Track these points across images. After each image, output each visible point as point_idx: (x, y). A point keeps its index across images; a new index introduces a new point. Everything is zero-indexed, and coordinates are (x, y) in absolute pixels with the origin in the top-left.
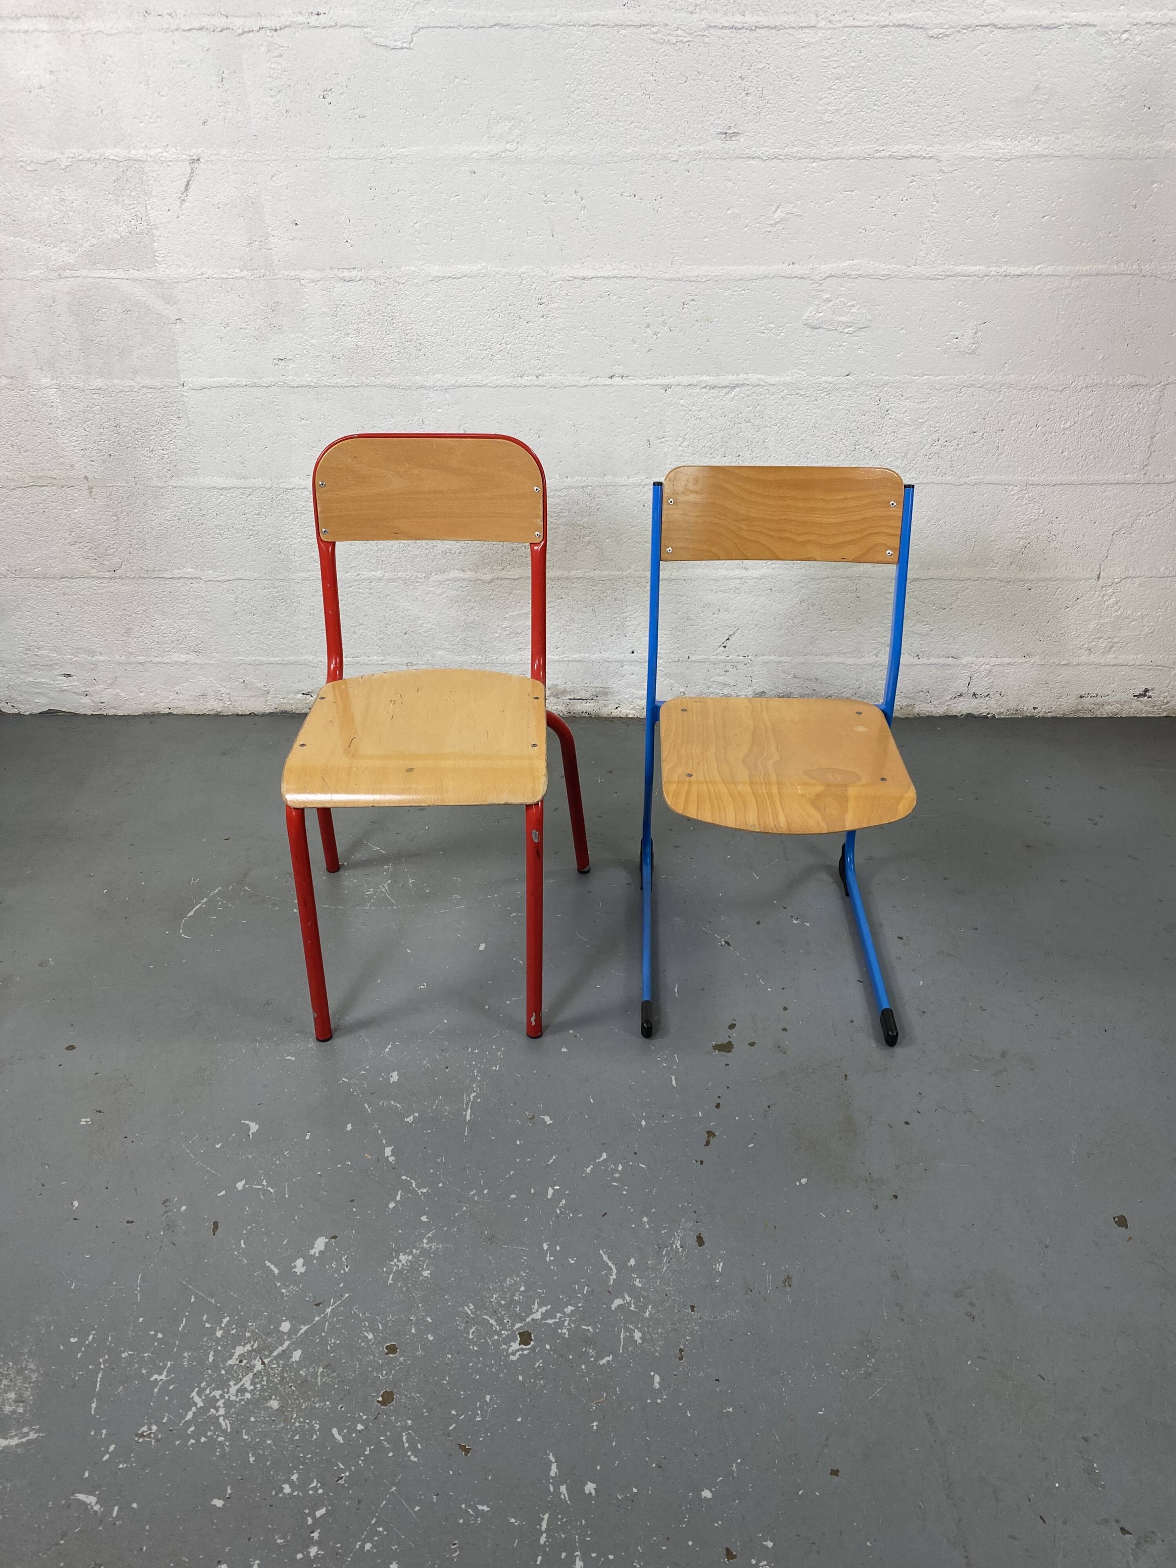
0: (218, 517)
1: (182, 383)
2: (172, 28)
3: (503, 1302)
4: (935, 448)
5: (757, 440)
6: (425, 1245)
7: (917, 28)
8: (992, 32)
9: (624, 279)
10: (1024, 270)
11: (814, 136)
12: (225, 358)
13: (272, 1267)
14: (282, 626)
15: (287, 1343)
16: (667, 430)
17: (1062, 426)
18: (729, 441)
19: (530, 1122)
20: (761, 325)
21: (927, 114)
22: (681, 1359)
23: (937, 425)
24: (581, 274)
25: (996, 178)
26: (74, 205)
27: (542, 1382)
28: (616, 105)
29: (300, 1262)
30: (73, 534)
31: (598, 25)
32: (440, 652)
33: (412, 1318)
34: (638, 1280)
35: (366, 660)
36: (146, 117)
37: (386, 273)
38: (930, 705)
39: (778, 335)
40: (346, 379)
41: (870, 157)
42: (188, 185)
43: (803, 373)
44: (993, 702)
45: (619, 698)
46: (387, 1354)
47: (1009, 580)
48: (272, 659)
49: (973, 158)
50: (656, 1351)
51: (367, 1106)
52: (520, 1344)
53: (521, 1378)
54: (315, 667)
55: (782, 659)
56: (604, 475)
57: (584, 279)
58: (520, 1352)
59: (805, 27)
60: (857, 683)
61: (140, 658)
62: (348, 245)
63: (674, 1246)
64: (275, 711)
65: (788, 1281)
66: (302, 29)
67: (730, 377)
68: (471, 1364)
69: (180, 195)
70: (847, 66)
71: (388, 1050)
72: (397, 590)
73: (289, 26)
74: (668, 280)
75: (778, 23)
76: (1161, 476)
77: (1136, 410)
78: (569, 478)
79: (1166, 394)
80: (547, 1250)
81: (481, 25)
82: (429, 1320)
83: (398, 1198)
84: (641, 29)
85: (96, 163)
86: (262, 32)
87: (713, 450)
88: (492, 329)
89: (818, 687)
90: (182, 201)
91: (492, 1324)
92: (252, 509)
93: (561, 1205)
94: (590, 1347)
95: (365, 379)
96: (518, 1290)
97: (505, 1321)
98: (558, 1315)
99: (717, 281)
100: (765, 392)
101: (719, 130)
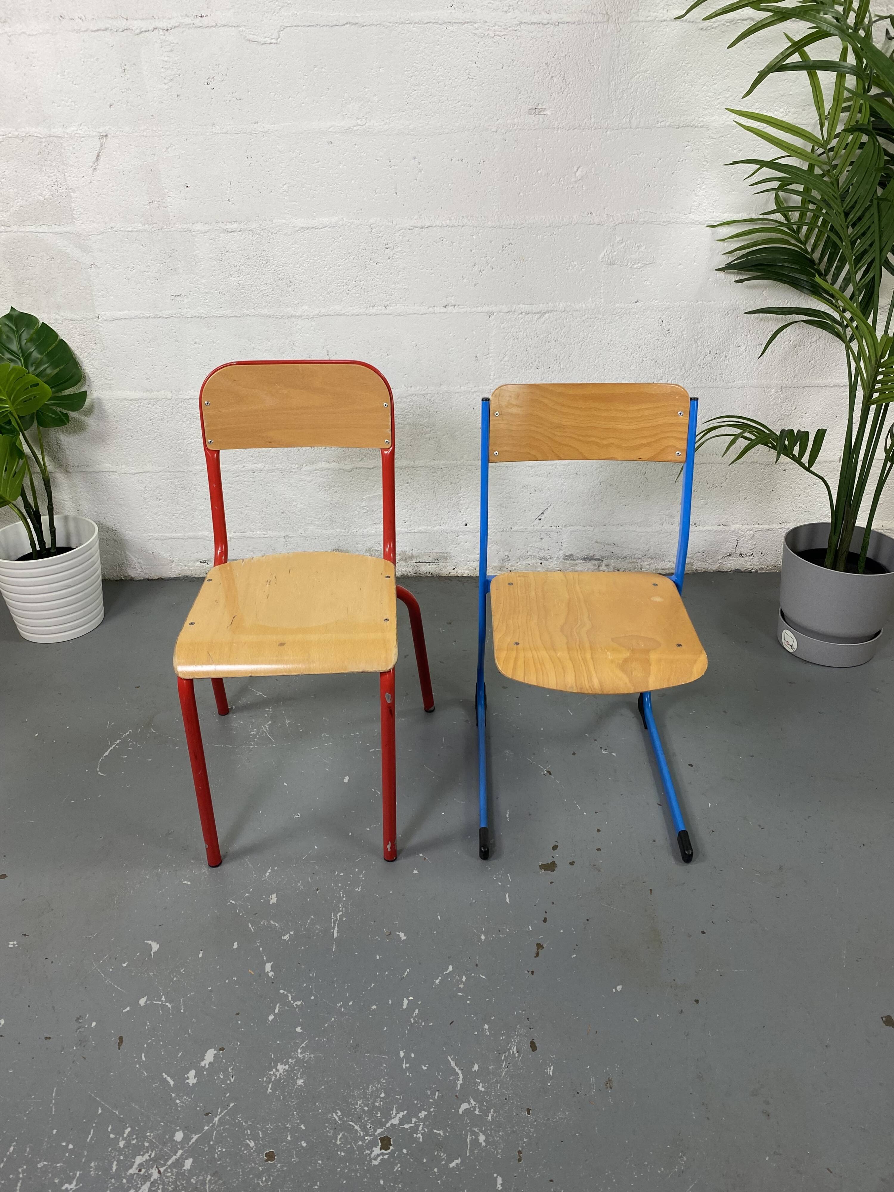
0: (129, 423)
1: (97, 316)
2: (83, 29)
3: (366, 1109)
4: (706, 359)
5: (564, 355)
6: (299, 1055)
9: (454, 228)
12: (131, 295)
13: (169, 1079)
15: (180, 1152)
16: (490, 348)
18: (541, 356)
19: (388, 938)
20: (566, 264)
21: (698, 91)
22: (520, 1160)
23: (708, 341)
24: (420, 224)
26: (5, 173)
27: (400, 1186)
28: (446, 88)
29: (192, 1073)
31: (430, 22)
32: (311, 527)
33: (287, 1126)
34: (481, 1084)
35: (251, 535)
36: (63, 102)
37: (261, 225)
38: (705, 563)
39: (579, 271)
40: (231, 311)
41: (652, 126)
42: (98, 156)
43: (600, 301)
44: (756, 560)
45: (455, 561)
46: (266, 1161)
47: (768, 463)
48: (175, 535)
50: (498, 1153)
51: (250, 926)
52: (381, 1150)
53: (382, 1182)
55: (586, 528)
56: (441, 385)
57: (422, 228)
58: (381, 1157)
60: (647, 547)
62: (230, 203)
63: (511, 1051)
64: (178, 576)
65: (609, 1083)
66: (189, 28)
67: (541, 305)
68: (339, 1170)
69: (92, 164)
71: (268, 874)
72: (275, 479)
73: (178, 26)
74: (491, 228)
75: (577, 20)
78: (413, 388)
80: (403, 1058)
81: (335, 23)
82: (302, 1127)
83: (277, 1011)
84: (465, 25)
85: (23, 139)
86: (156, 31)
87: (528, 364)
88: (348, 269)
89: (616, 550)
90: (94, 169)
91: (356, 1130)
92: (156, 416)
93: (415, 1015)
94: (441, 1151)
95: (245, 311)
96: (379, 1097)
97: (368, 1127)
98: (414, 1120)
99: (530, 228)
100: (569, 316)
101: (530, 107)
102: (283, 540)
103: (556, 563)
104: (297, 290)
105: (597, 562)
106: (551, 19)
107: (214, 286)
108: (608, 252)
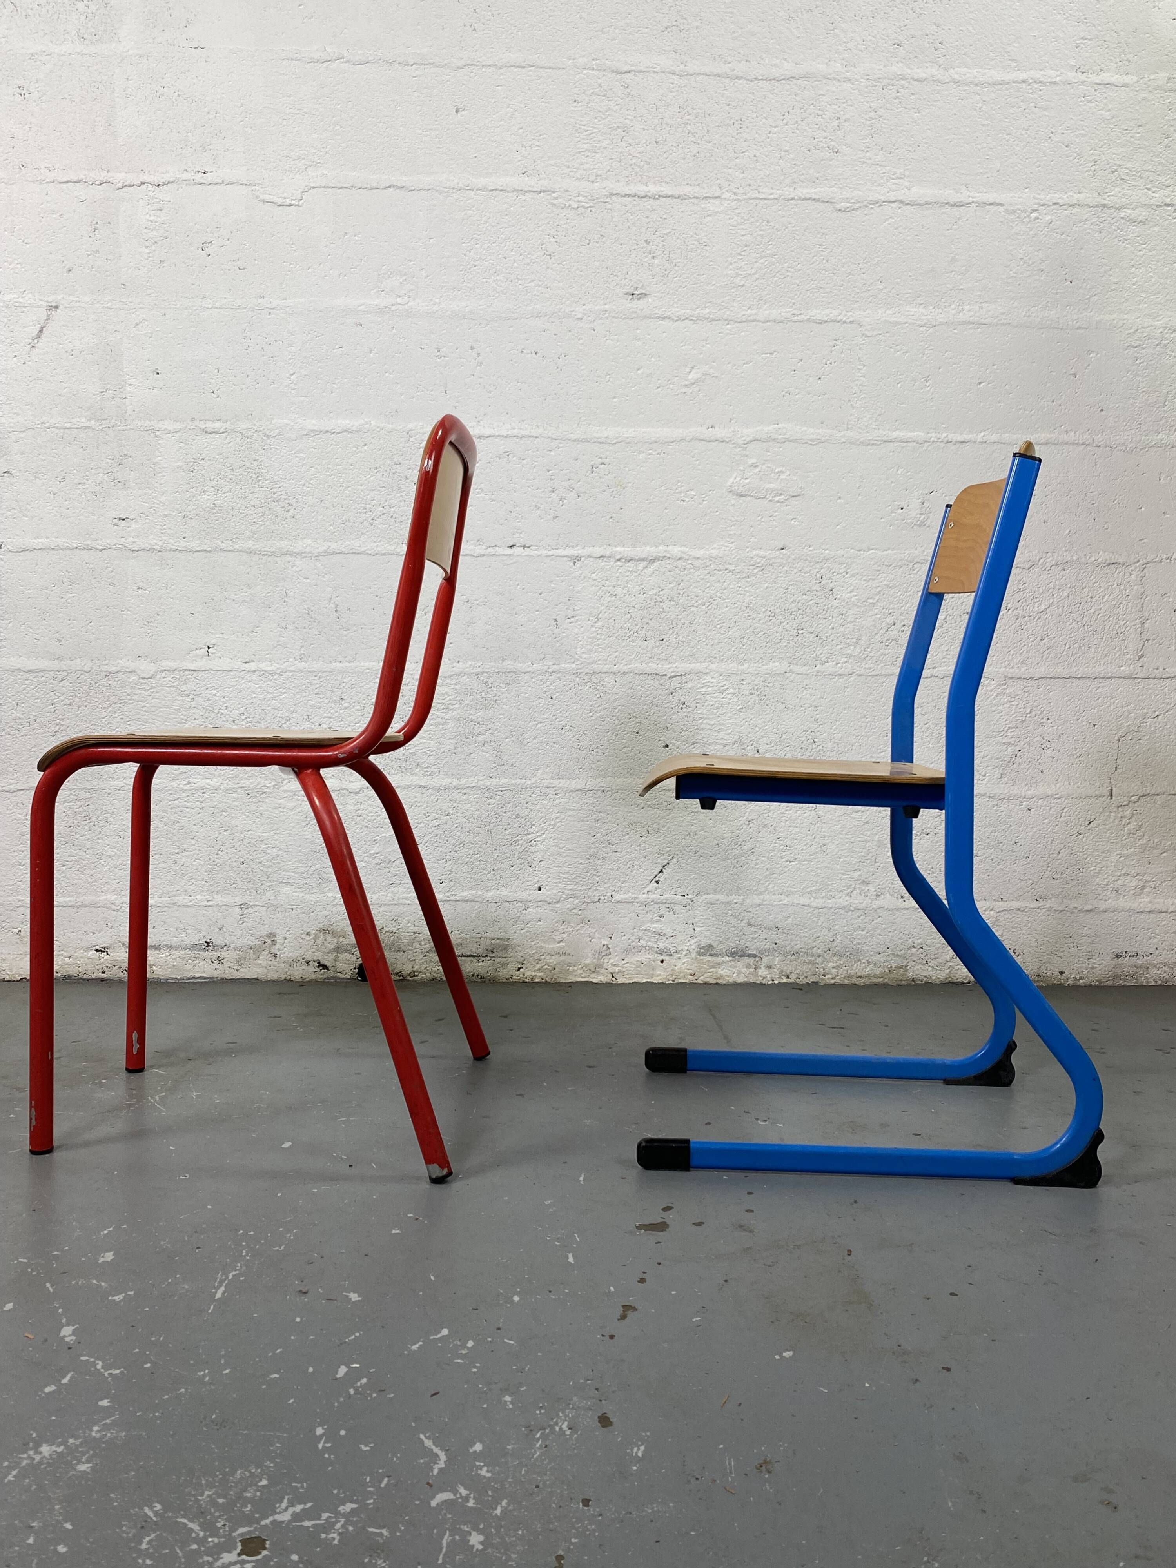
0: (19, 708)
2: (48, 180)
3: (221, 1501)
4: (892, 633)
5: (682, 621)
6: (93, 1434)
7: (823, 202)
8: (900, 208)
9: (525, 439)
10: (967, 437)
11: (727, 298)
12: (55, 516)
14: (81, 853)
16: (577, 608)
17: (1036, 609)
18: (650, 622)
20: (681, 492)
21: (843, 281)
23: (891, 606)
24: (477, 433)
25: (922, 343)
28: (515, 264)
31: (496, 190)
32: (286, 889)
33: (33, 1524)
34: (485, 1469)
35: (186, 901)
36: (6, 264)
37: (255, 425)
38: (927, 966)
39: (700, 504)
40: (198, 542)
41: (787, 320)
42: (41, 331)
43: (730, 545)
45: (521, 954)
47: (1002, 796)
49: (895, 324)
50: (509, 1559)
51: (48, 1285)
52: (239, 1556)
54: (118, 910)
55: (731, 898)
56: (503, 660)
59: (710, 197)
60: (830, 934)
62: (215, 396)
63: (557, 1429)
65: (765, 1466)
66: (187, 185)
67: (648, 548)
69: (30, 341)
70: (755, 234)
71: (106, 1232)
72: (236, 804)
73: (173, 182)
74: (575, 441)
75: (682, 193)
76: (1161, 669)
77: (1117, 591)
78: (460, 663)
79: (1147, 575)
80: (321, 1436)
81: (374, 185)
82: (68, 1526)
83: (65, 1381)
84: (540, 195)
86: (143, 187)
87: (632, 632)
88: (373, 490)
89: (781, 939)
90: (33, 347)
91: (192, 1530)
92: (62, 698)
93: (359, 1384)
94: (379, 1556)
95: (220, 543)
96: (256, 1485)
97: (219, 1525)
98: (325, 1515)
99: (629, 443)
100: (688, 567)
101: (625, 291)
102: (237, 910)
103: (686, 960)
104: (297, 517)
105: (752, 960)
106: (649, 192)
107: (178, 506)
108: (738, 479)
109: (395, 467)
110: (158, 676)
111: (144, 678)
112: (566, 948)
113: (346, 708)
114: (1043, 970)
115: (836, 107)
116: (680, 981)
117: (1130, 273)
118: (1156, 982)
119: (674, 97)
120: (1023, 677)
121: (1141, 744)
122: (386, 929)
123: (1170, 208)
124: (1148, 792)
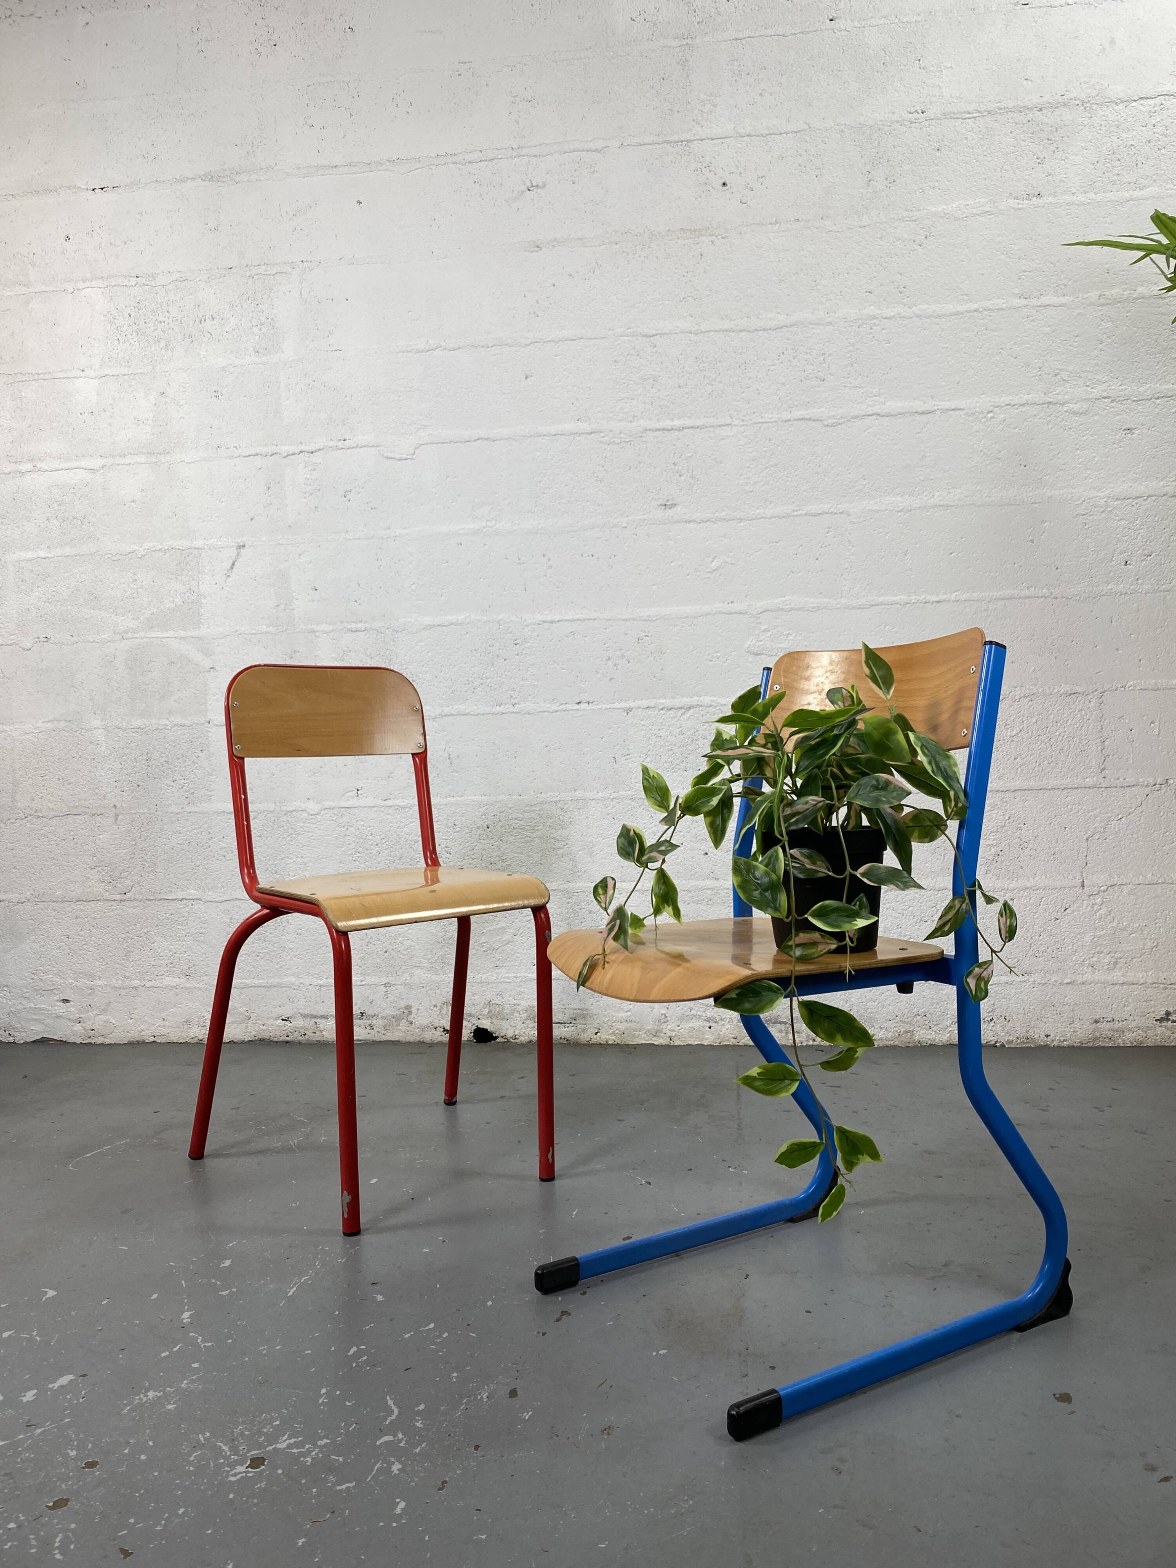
0: (224, 840)
1: (208, 720)
2: (236, 456)
3: (247, 1433)
6: (183, 1385)
7: (814, 420)
8: (877, 420)
9: (586, 621)
10: (942, 597)
11: (739, 502)
16: (630, 748)
17: (1009, 734)
19: (359, 1300)
20: (709, 654)
21: (833, 481)
22: (441, 1489)
24: (549, 618)
25: (901, 525)
26: (143, 584)
27: (255, 1500)
29: (33, 1392)
30: (95, 859)
31: (558, 434)
32: (418, 972)
33: (131, 1441)
34: (420, 1422)
37: (386, 624)
39: (724, 662)
41: (788, 516)
42: (233, 564)
44: (998, 1028)
45: (598, 1021)
46: (84, 1468)
48: (257, 982)
49: (877, 511)
50: (412, 1481)
51: (183, 1283)
52: (247, 1468)
53: (231, 1496)
54: (297, 989)
56: (576, 790)
57: (552, 622)
58: (244, 1474)
59: (722, 425)
61: (135, 982)
62: (357, 604)
63: (479, 1397)
65: (608, 1430)
66: (332, 450)
67: (685, 700)
68: (178, 1482)
69: (226, 572)
70: (760, 451)
71: (231, 1245)
73: (322, 449)
74: (624, 620)
75: (701, 424)
76: (1121, 779)
77: (1079, 716)
79: (1105, 701)
80: (324, 1394)
81: (467, 439)
82: (151, 1443)
83: (175, 1349)
84: (591, 435)
85: (165, 552)
86: (302, 454)
90: (228, 576)
91: (223, 1450)
93: (360, 1360)
94: (331, 1474)
96: (272, 1424)
97: (241, 1448)
98: (308, 1446)
99: (666, 619)
100: (717, 712)
101: (659, 503)
102: (383, 987)
106: (675, 425)
108: (754, 642)
109: (489, 648)
110: (322, 813)
111: (311, 815)
112: (633, 1017)
113: (458, 832)
114: (1031, 1033)
115: (820, 345)
116: (725, 1043)
117: (1076, 456)
118: (1132, 1043)
119: (692, 351)
120: (1001, 789)
121: (1107, 843)
122: (493, 1002)
123: (1106, 400)
124: (1115, 883)
